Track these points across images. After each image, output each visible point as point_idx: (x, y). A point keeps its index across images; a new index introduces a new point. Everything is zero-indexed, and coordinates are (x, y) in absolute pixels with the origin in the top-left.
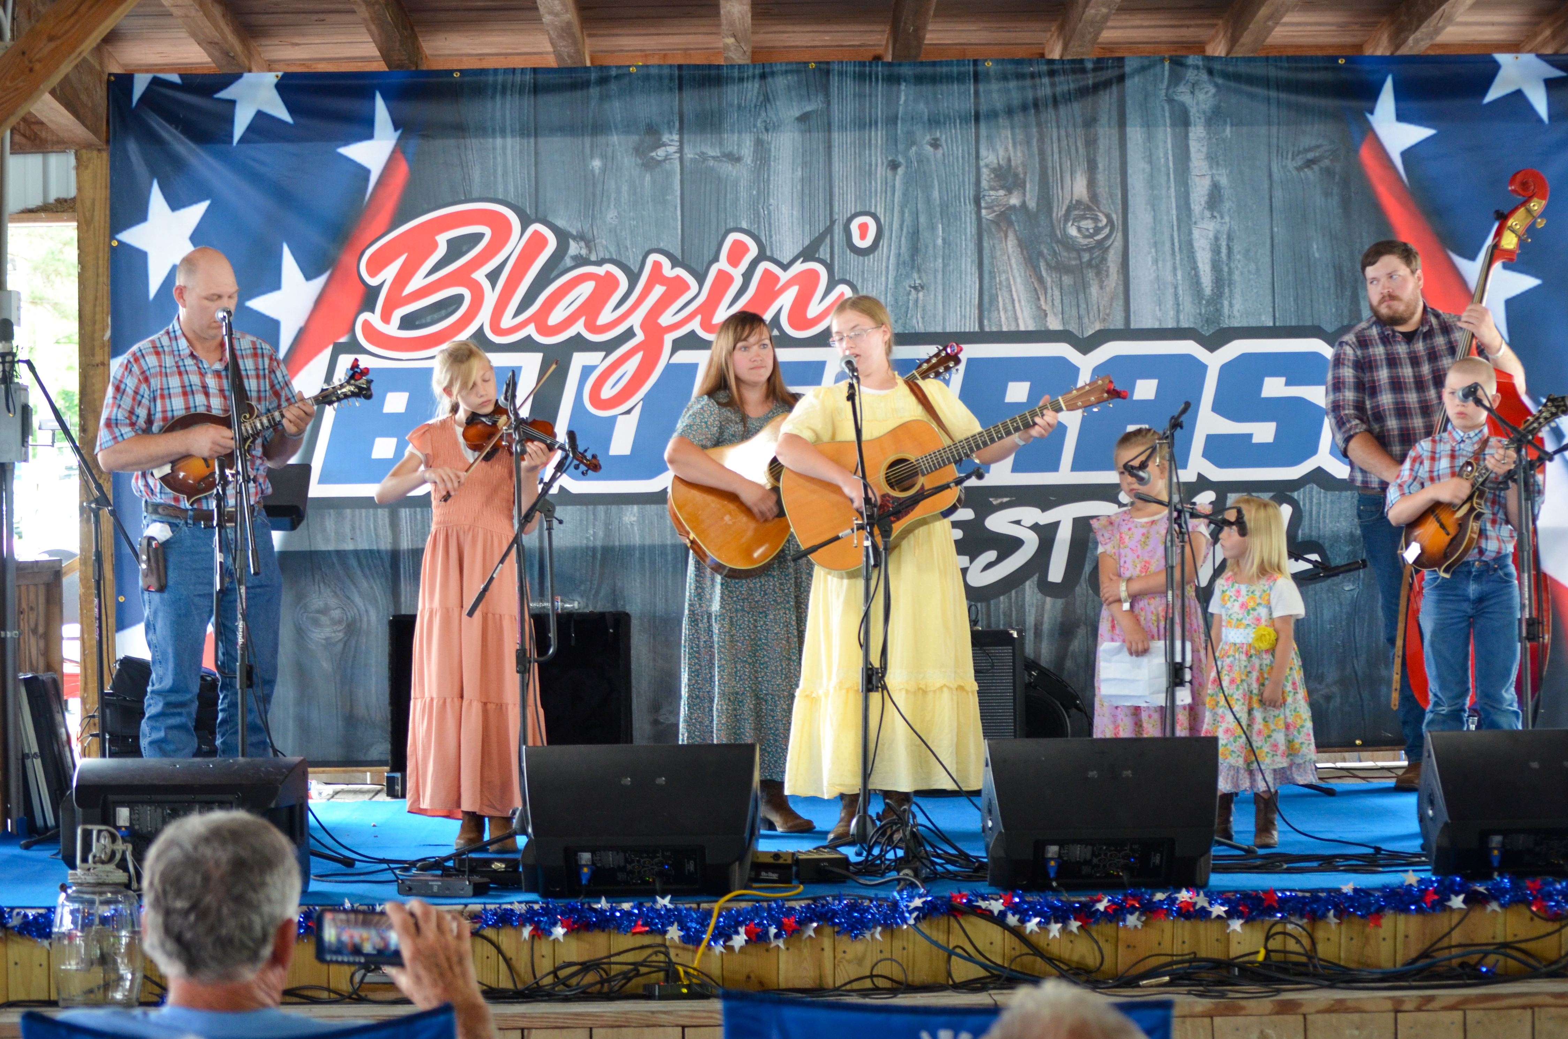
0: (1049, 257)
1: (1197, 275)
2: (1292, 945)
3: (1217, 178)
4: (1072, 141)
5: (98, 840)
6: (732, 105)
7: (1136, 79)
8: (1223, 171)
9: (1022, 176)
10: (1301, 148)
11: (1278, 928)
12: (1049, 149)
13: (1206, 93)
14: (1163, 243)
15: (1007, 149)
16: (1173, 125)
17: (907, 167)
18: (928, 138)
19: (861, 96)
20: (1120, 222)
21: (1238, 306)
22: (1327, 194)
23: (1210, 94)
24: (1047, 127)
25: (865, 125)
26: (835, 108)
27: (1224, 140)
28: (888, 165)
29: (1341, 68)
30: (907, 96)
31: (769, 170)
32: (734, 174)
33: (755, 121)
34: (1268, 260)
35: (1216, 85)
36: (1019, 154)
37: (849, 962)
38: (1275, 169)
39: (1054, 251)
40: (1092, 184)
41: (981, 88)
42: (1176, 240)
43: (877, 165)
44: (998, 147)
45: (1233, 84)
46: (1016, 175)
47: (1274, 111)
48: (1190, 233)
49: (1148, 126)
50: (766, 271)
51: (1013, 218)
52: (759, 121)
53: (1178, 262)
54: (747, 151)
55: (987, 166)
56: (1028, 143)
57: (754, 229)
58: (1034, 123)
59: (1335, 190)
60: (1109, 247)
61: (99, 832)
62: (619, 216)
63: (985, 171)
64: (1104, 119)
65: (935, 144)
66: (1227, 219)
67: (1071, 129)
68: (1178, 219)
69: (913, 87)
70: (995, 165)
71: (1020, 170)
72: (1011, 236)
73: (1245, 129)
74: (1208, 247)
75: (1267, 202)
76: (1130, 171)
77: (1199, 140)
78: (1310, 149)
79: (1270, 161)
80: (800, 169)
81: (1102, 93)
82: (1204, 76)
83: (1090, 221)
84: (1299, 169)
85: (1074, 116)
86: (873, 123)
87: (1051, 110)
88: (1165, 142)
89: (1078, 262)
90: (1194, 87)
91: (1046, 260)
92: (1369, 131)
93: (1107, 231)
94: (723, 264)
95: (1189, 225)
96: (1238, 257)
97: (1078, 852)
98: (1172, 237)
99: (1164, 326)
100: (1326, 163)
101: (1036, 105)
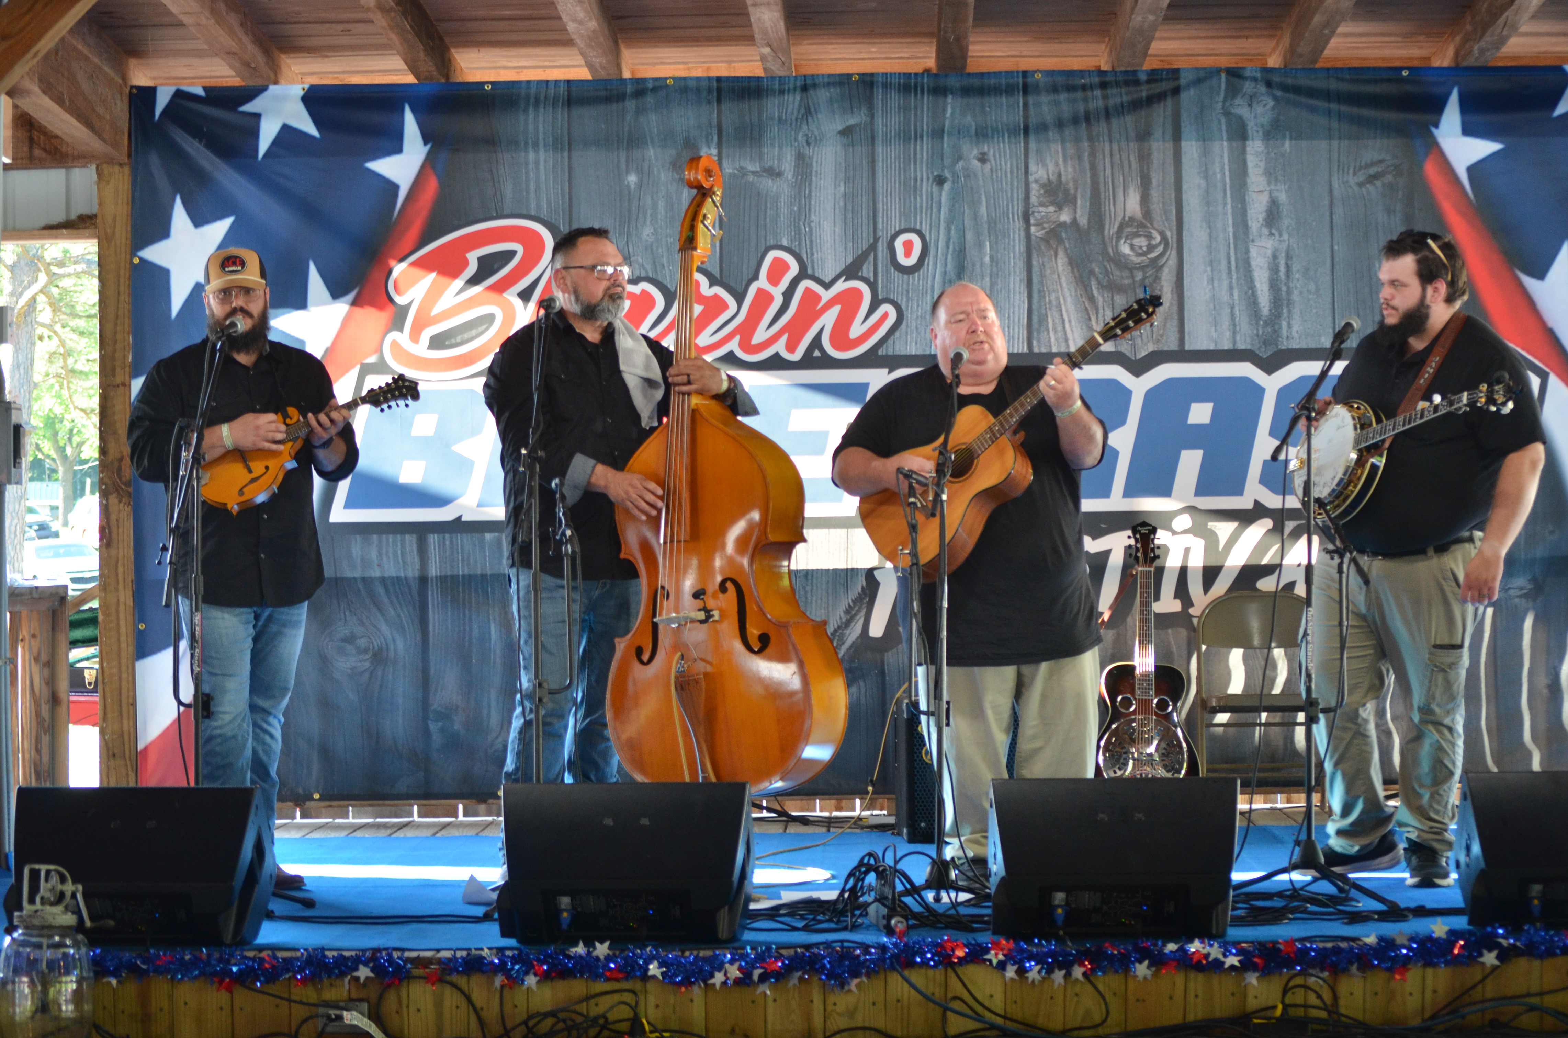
0: (1100, 276)
1: (1254, 294)
2: (1313, 999)
3: (1275, 194)
4: (1124, 156)
5: (47, 880)
6: (772, 119)
7: (1192, 91)
8: (1282, 187)
9: (1072, 192)
10: (1363, 163)
11: (1298, 981)
12: (1101, 163)
13: (1265, 106)
14: (1219, 261)
15: (1057, 164)
16: (1230, 139)
17: (953, 182)
18: (975, 152)
19: (906, 109)
20: (1175, 240)
21: (1297, 326)
22: (1389, 211)
23: (1268, 107)
24: (1099, 141)
25: (910, 139)
26: (879, 121)
27: (1283, 155)
28: (934, 180)
29: (1404, 80)
30: (953, 108)
31: (810, 185)
32: (775, 189)
33: (797, 134)
34: (1328, 278)
35: (1275, 98)
36: (1070, 169)
37: (840, 1014)
38: (1335, 184)
39: (1106, 270)
40: (1145, 199)
41: (1031, 100)
42: (1233, 259)
43: (922, 180)
44: (1048, 161)
45: (1292, 96)
46: (1066, 192)
47: (1335, 124)
48: (1247, 251)
49: (1204, 140)
50: (808, 290)
51: (1064, 235)
52: (800, 134)
53: (1234, 281)
54: (788, 166)
55: (1036, 181)
56: (1080, 158)
57: (795, 246)
58: (1085, 137)
59: (1399, 207)
60: (1162, 266)
61: (48, 872)
62: (655, 233)
63: (1034, 187)
64: (1158, 133)
65: (983, 159)
66: (1285, 236)
67: (1123, 144)
68: (1235, 237)
69: (959, 99)
70: (1045, 180)
71: (1071, 185)
72: (1061, 254)
73: (1304, 144)
74: (1266, 265)
75: (1328, 218)
76: (1185, 187)
77: (1257, 154)
78: (1373, 164)
79: (1330, 175)
80: (842, 184)
81: (1155, 106)
82: (1263, 89)
83: (1143, 239)
84: (1360, 185)
85: (1126, 129)
86: (918, 136)
87: (1103, 124)
88: (1222, 156)
89: (1130, 281)
90: (1251, 100)
91: (1097, 279)
92: (1433, 146)
93: (1161, 249)
94: (762, 282)
95: (1246, 242)
96: (1297, 276)
97: (1087, 899)
98: (1228, 254)
99: (1220, 347)
100: (1389, 178)
101: (1087, 119)
